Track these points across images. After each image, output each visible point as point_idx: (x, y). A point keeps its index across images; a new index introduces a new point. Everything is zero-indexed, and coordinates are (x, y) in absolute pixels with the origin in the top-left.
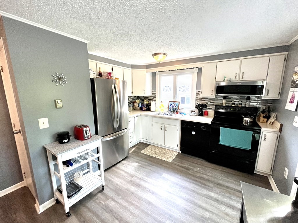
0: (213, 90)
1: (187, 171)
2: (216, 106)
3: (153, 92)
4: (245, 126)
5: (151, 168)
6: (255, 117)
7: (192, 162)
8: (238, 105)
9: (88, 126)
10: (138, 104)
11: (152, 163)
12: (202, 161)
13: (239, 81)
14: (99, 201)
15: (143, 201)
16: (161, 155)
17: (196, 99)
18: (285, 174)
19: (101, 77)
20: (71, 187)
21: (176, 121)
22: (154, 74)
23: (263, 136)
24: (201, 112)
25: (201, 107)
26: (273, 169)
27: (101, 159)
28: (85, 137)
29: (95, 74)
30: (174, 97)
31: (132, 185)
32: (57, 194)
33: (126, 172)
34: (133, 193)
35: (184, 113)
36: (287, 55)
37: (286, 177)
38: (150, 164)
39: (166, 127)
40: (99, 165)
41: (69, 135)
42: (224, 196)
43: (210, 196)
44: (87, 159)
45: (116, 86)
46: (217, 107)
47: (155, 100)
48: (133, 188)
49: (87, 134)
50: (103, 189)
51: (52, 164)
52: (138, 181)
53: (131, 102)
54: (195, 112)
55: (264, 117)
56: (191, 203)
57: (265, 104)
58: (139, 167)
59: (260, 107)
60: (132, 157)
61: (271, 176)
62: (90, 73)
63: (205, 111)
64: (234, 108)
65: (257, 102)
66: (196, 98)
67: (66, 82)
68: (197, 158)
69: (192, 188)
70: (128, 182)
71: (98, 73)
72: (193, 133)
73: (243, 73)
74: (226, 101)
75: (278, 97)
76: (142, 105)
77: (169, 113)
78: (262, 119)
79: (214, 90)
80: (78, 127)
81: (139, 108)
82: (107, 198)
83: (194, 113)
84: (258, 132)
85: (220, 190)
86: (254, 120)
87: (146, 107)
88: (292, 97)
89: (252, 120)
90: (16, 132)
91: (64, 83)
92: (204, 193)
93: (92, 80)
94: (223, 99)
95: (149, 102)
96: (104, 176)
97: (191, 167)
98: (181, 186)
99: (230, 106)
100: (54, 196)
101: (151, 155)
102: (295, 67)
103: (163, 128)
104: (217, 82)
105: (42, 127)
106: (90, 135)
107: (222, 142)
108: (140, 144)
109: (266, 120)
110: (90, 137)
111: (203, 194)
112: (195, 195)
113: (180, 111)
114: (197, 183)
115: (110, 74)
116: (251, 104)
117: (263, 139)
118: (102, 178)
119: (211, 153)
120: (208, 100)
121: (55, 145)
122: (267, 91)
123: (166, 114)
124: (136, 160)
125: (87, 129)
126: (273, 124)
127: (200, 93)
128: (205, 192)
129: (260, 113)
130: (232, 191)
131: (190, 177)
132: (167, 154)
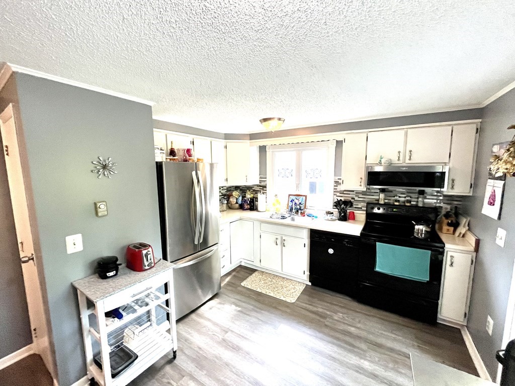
0: (361, 178)
1: (322, 320)
2: (368, 204)
3: (261, 178)
4: (418, 239)
5: (259, 315)
6: (434, 223)
7: (330, 303)
8: (404, 202)
9: (150, 246)
10: (237, 199)
11: (260, 305)
12: (347, 301)
13: (404, 165)
14: (166, 381)
15: (245, 378)
16: (276, 289)
17: (334, 192)
18: (488, 326)
19: (174, 158)
20: (119, 355)
21: (300, 230)
22: (263, 149)
23: (449, 258)
24: (343, 214)
25: (343, 206)
26: (468, 316)
27: (173, 303)
28: (146, 266)
29: (164, 153)
30: (297, 187)
31: (226, 348)
32: (93, 369)
33: (215, 324)
34: (227, 365)
35: (314, 215)
36: (479, 124)
37: (490, 332)
38: (257, 308)
39: (284, 240)
40: (168, 314)
41: (118, 263)
42: (386, 368)
43: (362, 369)
44: (147, 304)
45: (199, 172)
46: (370, 205)
47: (265, 191)
48: (227, 355)
49: (149, 261)
50: (175, 357)
51: (85, 315)
52: (236, 340)
53: (224, 195)
54: (332, 213)
55: (449, 225)
56: (329, 381)
57: (449, 202)
58: (238, 313)
59: (441, 207)
60: (226, 295)
61: (466, 328)
62: (156, 153)
63: (350, 212)
64: (398, 207)
65: (435, 197)
66: (334, 189)
67: (116, 172)
68: (338, 295)
69: (331, 353)
70: (219, 343)
71: (169, 151)
72: (331, 251)
73: (411, 151)
74: (386, 196)
75: (470, 192)
76: (242, 199)
77: (289, 215)
78: (445, 228)
79: (363, 178)
80: (134, 248)
81: (237, 205)
82: (182, 374)
83: (332, 215)
84: (439, 251)
85: (378, 355)
86: (433, 229)
87: (250, 204)
88: (492, 195)
89: (428, 230)
90: (26, 259)
91: (111, 173)
92: (351, 362)
93: (159, 166)
94: (380, 192)
95: (255, 196)
96: (177, 332)
97: (328, 313)
98: (312, 350)
99: (392, 204)
100: (88, 373)
101: (259, 290)
102: (494, 145)
103: (279, 242)
104: (368, 165)
105: (71, 250)
106: (153, 262)
107: (380, 268)
108: (238, 269)
109: (452, 229)
110: (153, 265)
111: (350, 364)
112: (336, 365)
113: (307, 211)
114: (339, 343)
115: (188, 151)
116: (426, 201)
117: (449, 263)
118: (172, 337)
119: (361, 286)
120: (354, 193)
121: (93, 281)
122: (451, 182)
123: (283, 218)
124: (233, 300)
125: (149, 251)
126: (463, 236)
127: (340, 181)
128: (354, 360)
129: (441, 218)
130: (400, 357)
131: (327, 330)
132: (286, 287)
